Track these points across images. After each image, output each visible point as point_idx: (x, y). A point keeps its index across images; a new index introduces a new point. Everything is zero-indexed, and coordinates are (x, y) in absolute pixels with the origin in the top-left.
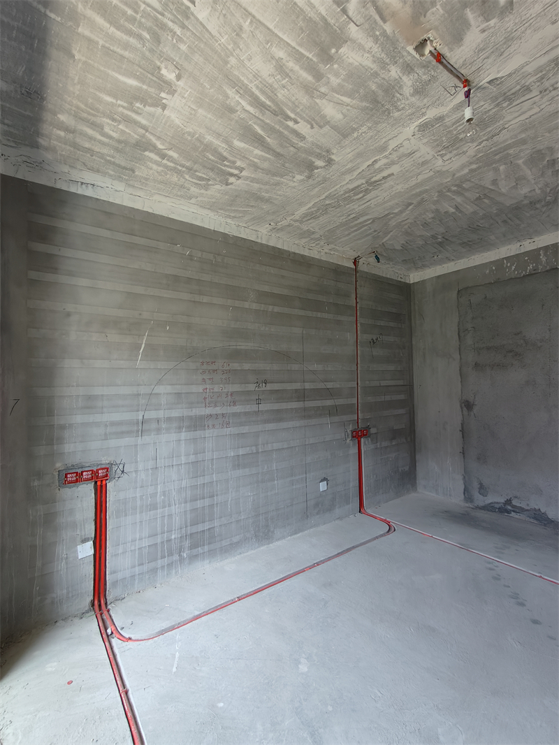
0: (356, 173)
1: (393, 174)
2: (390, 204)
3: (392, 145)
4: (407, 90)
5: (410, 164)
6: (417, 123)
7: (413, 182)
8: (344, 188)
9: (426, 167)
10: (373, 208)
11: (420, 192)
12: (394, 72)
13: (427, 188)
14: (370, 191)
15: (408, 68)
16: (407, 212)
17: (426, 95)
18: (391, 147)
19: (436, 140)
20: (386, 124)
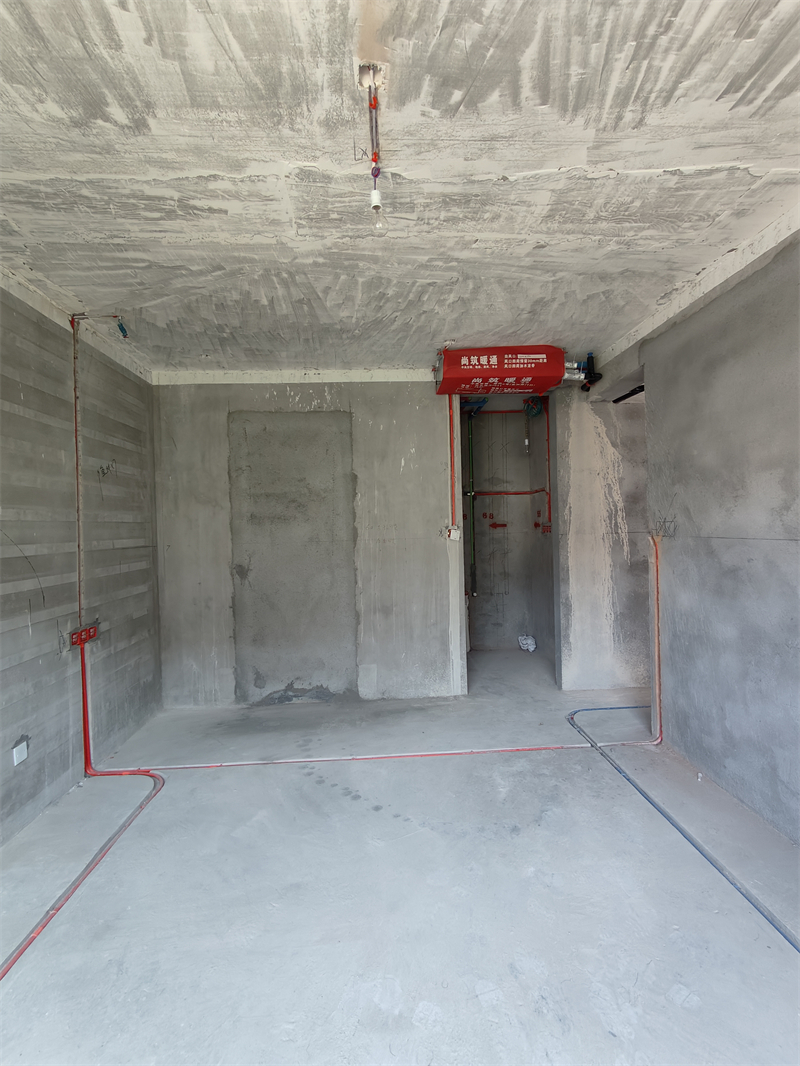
0: (172, 175)
1: (226, 212)
2: (193, 252)
3: (253, 170)
4: (319, 112)
5: (257, 213)
6: (301, 164)
7: (244, 239)
8: (136, 187)
9: (273, 228)
10: (163, 246)
11: (245, 258)
12: (321, 73)
13: (256, 257)
14: (177, 217)
15: (338, 84)
16: (209, 278)
17: (333, 137)
18: (250, 171)
19: (306, 202)
20: (265, 135)
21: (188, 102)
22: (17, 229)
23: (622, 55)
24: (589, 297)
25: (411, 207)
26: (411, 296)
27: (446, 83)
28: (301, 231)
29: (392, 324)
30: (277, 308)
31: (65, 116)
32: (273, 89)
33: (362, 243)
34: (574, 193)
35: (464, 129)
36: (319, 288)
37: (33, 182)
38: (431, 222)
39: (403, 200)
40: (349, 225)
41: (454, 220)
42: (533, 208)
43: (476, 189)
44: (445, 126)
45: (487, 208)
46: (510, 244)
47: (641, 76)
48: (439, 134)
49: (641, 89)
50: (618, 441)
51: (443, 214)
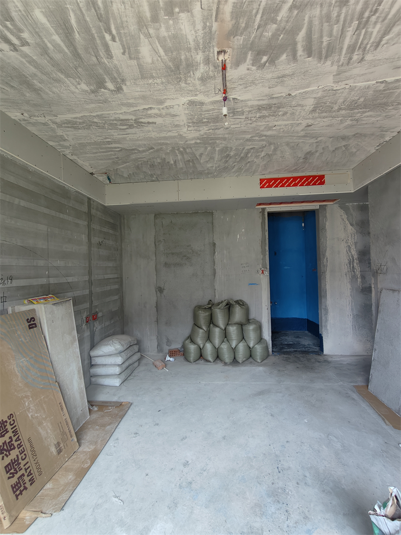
0: (132, 109)
1: (155, 123)
2: (140, 142)
3: (168, 103)
4: (198, 74)
5: (169, 122)
6: (190, 98)
7: (163, 135)
8: (117, 116)
9: (176, 128)
10: (127, 141)
11: (163, 143)
12: (199, 57)
13: (168, 142)
14: (134, 127)
15: (207, 61)
16: (147, 153)
17: (204, 85)
18: (166, 104)
19: (192, 115)
20: (173, 87)
21: (140, 77)
22: (67, 138)
23: (351, 29)
24: (336, 149)
25: (242, 113)
26: (242, 155)
27: (259, 54)
28: (189, 129)
29: (233, 169)
30: (178, 165)
31: (88, 89)
32: (177, 67)
33: (218, 132)
34: (327, 98)
35: (269, 74)
36: (197, 154)
37: (74, 118)
38: (252, 119)
39: (238, 110)
40: (212, 124)
41: (264, 117)
42: (304, 108)
43: (274, 101)
44: (259, 74)
45: (281, 109)
46: (292, 126)
47: (361, 38)
48: (256, 77)
49: (362, 43)
50: (354, 223)
51: (258, 115)
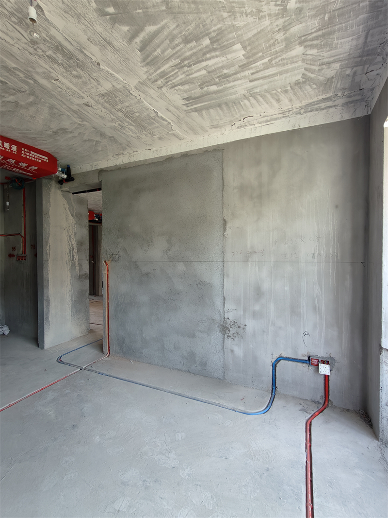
24: (89, 140)
34: (120, 94)
42: (99, 86)
43: (80, 56)
44: (93, 15)
45: (78, 69)
46: (74, 94)
47: (173, 73)
48: (87, 16)
49: (169, 77)
